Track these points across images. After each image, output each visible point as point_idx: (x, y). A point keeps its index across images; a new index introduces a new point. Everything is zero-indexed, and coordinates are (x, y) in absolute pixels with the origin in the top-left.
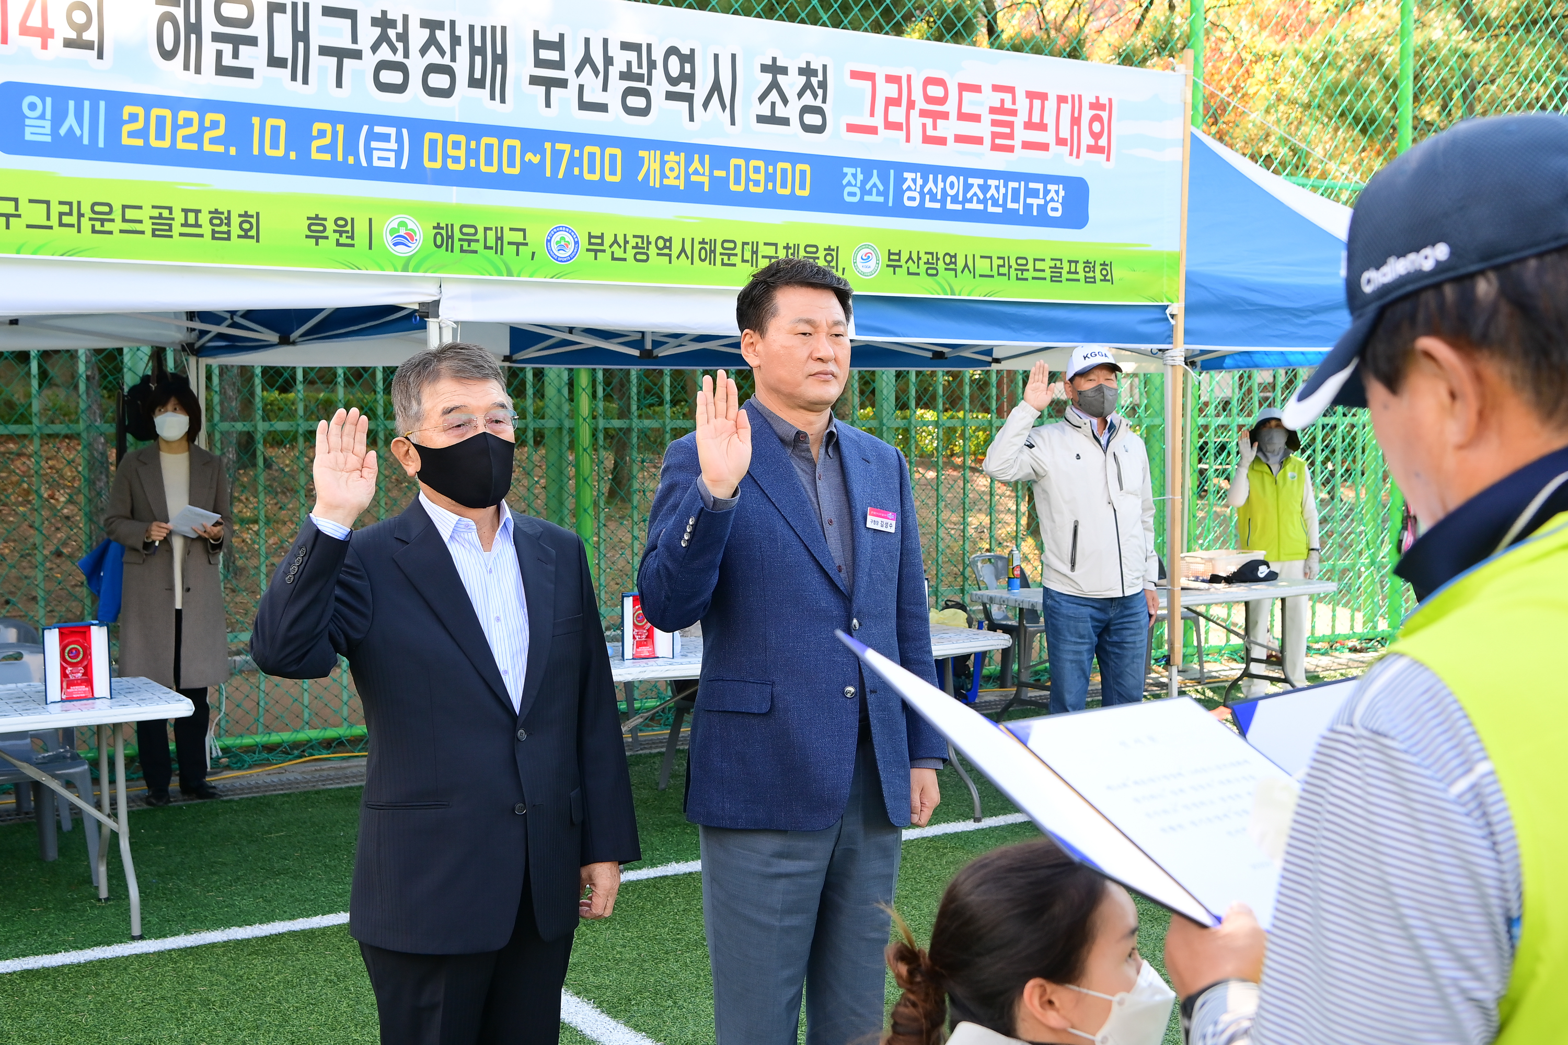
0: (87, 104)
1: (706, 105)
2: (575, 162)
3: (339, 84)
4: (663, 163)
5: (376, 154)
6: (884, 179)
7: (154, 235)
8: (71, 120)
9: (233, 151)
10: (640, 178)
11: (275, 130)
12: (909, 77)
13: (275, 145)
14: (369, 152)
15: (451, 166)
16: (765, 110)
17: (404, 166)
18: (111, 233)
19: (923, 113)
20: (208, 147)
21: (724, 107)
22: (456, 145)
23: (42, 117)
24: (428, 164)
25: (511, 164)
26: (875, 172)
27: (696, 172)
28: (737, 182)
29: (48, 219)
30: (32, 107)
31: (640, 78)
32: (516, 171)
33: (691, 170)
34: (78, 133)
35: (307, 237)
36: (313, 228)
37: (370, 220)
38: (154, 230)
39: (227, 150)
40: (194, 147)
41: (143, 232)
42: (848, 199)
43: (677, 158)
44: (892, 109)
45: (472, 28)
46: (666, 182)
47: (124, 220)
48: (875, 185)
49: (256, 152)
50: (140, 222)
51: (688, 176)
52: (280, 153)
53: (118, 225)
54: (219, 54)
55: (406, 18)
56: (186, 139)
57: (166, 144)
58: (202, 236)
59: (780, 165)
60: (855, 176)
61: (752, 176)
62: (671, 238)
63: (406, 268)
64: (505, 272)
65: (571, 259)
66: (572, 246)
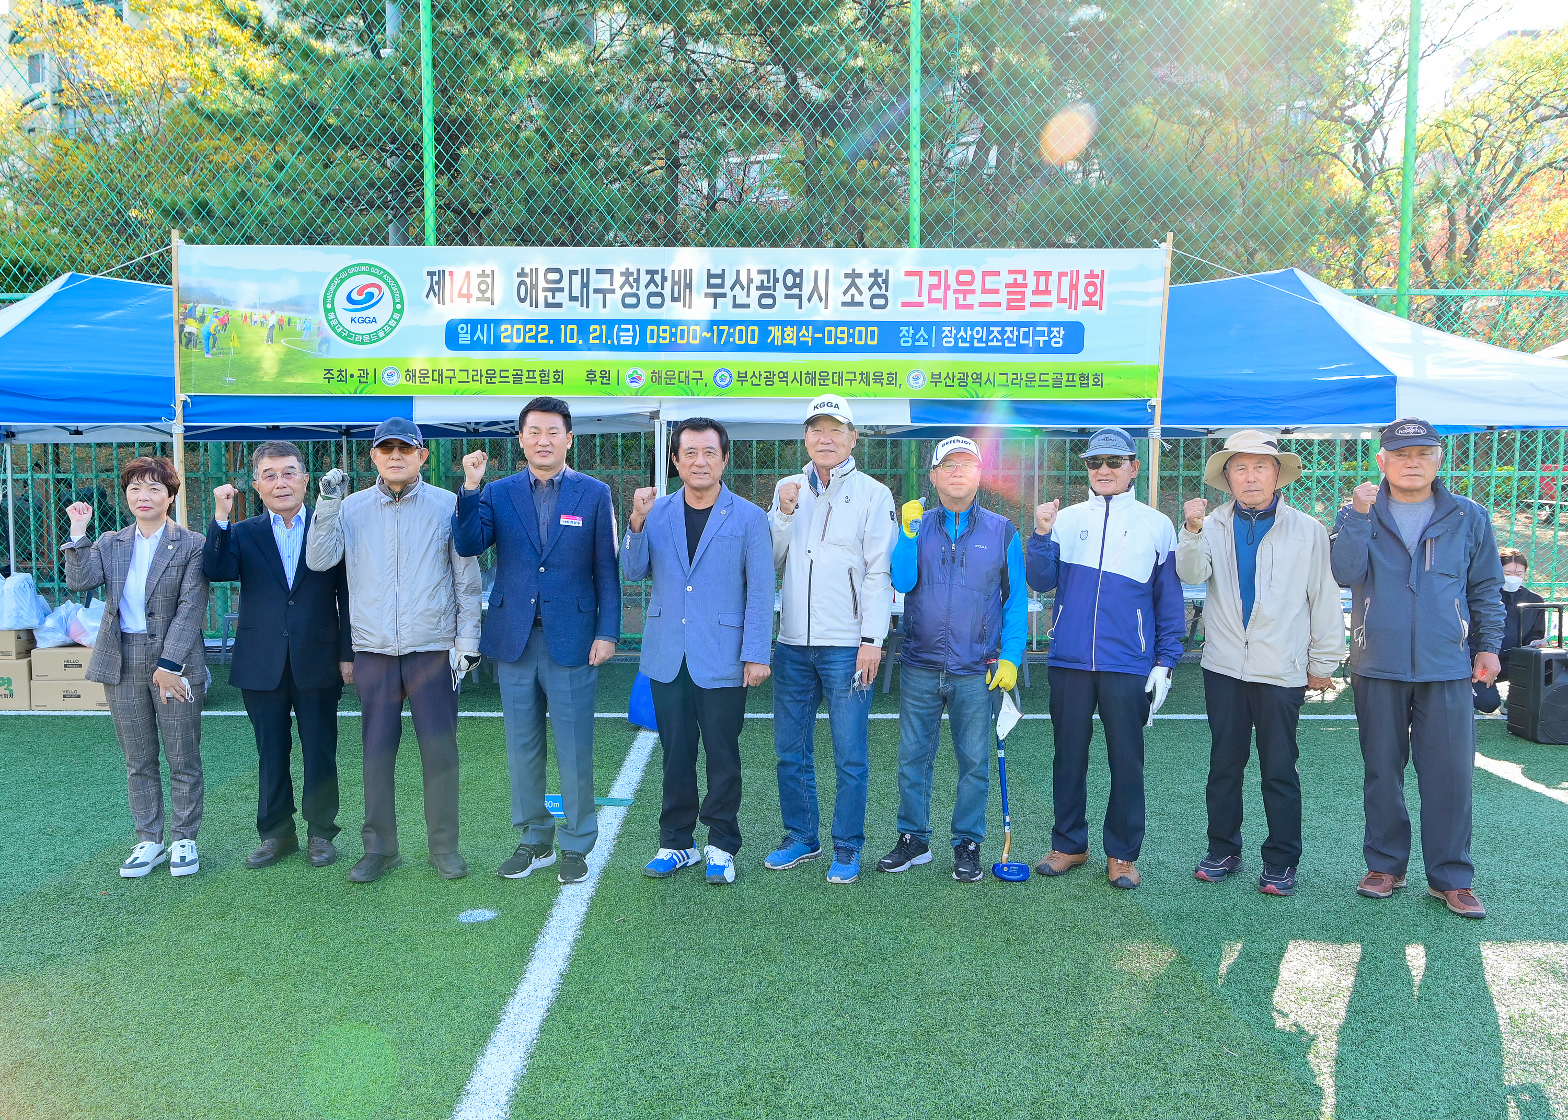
0: (486, 325)
1: (809, 300)
2: (730, 334)
3: (604, 307)
4: (783, 332)
5: (622, 338)
6: (929, 332)
7: (514, 383)
8: (479, 333)
9: (552, 342)
10: (769, 341)
11: (572, 330)
12: (946, 271)
13: (572, 338)
14: (618, 337)
15: (662, 341)
16: (848, 299)
17: (636, 343)
18: (495, 383)
19: (956, 291)
20: (540, 341)
21: (821, 300)
22: (664, 331)
23: (466, 333)
24: (649, 341)
25: (695, 339)
26: (922, 328)
27: (804, 336)
28: (829, 339)
29: (468, 378)
30: (462, 329)
31: (769, 288)
32: (697, 342)
33: (800, 335)
34: (482, 339)
35: (589, 380)
36: (589, 376)
37: (619, 371)
38: (514, 381)
39: (549, 341)
40: (533, 341)
41: (509, 382)
42: (903, 344)
43: (791, 329)
44: (933, 291)
45: (673, 272)
46: (785, 342)
47: (500, 377)
48: (922, 335)
49: (563, 341)
50: (508, 377)
51: (798, 338)
52: (574, 341)
53: (498, 379)
54: (546, 297)
56: (530, 338)
57: (521, 341)
58: (536, 382)
59: (858, 328)
60: (908, 331)
61: (839, 335)
62: (787, 372)
63: (637, 394)
64: (690, 393)
65: (728, 385)
66: (728, 378)
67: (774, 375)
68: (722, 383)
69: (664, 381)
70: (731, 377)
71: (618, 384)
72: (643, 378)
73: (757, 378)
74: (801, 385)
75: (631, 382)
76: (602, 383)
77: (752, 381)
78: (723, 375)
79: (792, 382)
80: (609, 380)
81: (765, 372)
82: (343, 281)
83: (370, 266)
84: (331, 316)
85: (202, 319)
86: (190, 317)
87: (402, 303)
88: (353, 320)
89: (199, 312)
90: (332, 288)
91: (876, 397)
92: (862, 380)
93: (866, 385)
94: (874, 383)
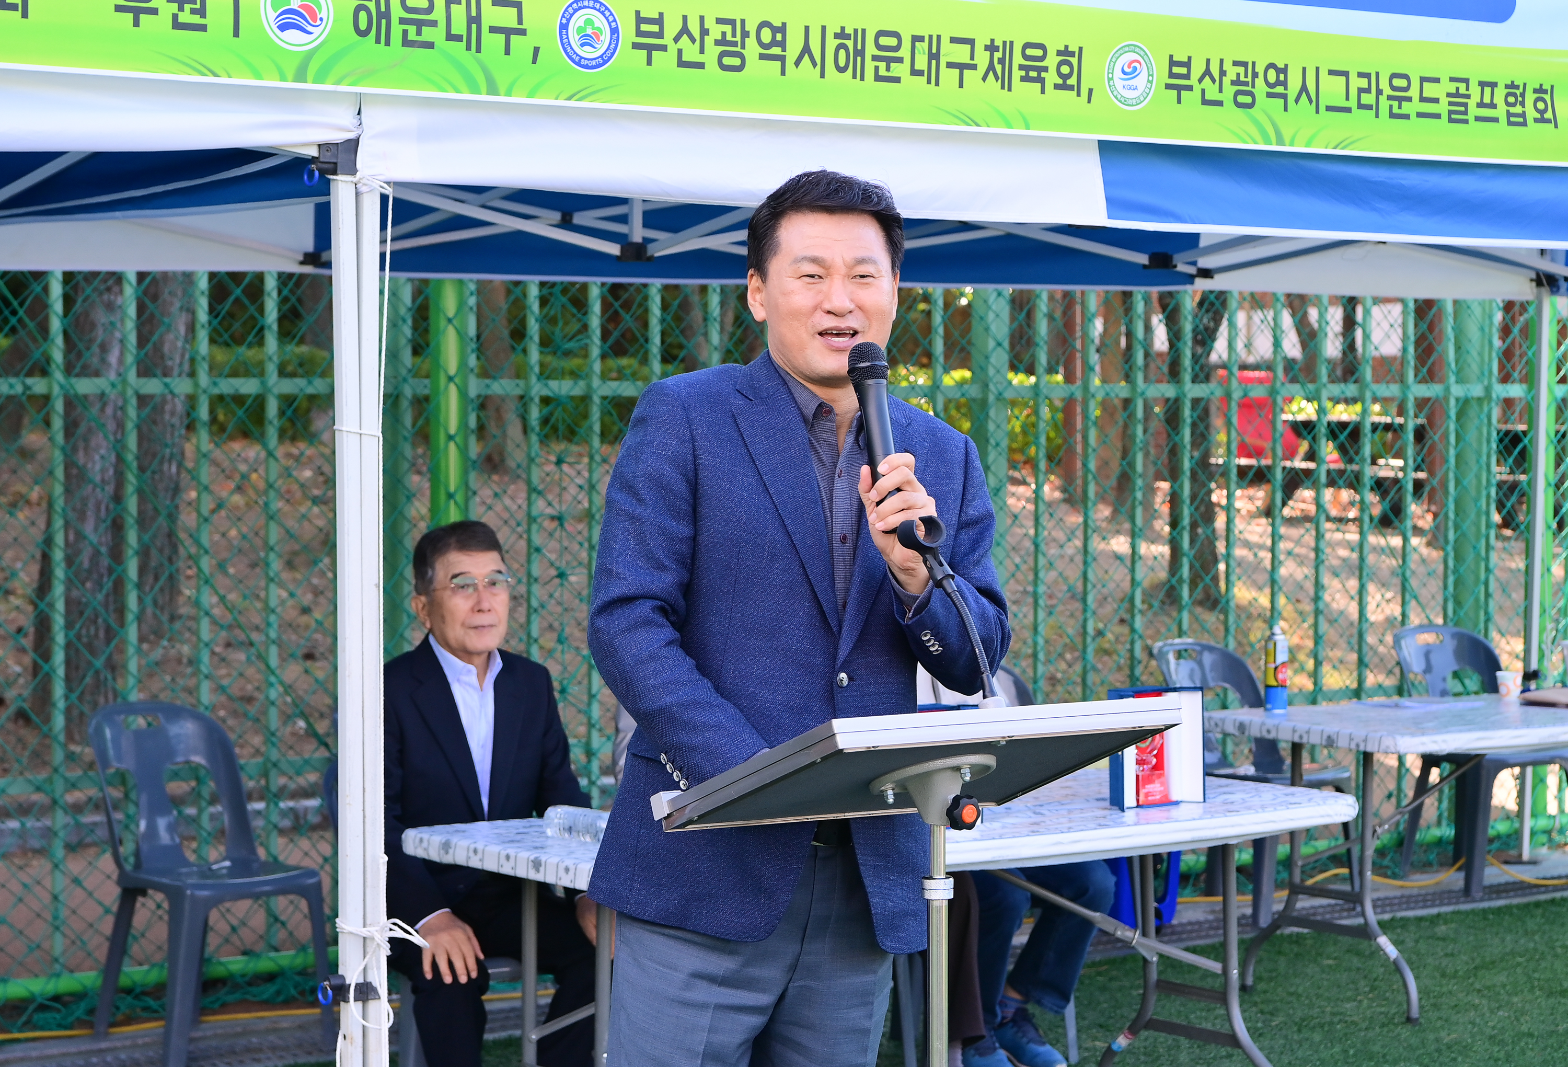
35: (119, 9)
62: (784, 24)
63: (301, 75)
64: (483, 86)
65: (605, 62)
66: (606, 36)
67: (745, 34)
68: (587, 53)
69: (397, 30)
70: (615, 31)
71: (236, 34)
72: (323, 14)
73: (693, 40)
74: (822, 75)
75: (283, 27)
76: (177, 25)
77: (680, 52)
78: (589, 22)
79: (797, 63)
80: (202, 12)
81: (720, 21)
91: (1028, 128)
92: (991, 67)
93: (1003, 88)
94: (1023, 79)
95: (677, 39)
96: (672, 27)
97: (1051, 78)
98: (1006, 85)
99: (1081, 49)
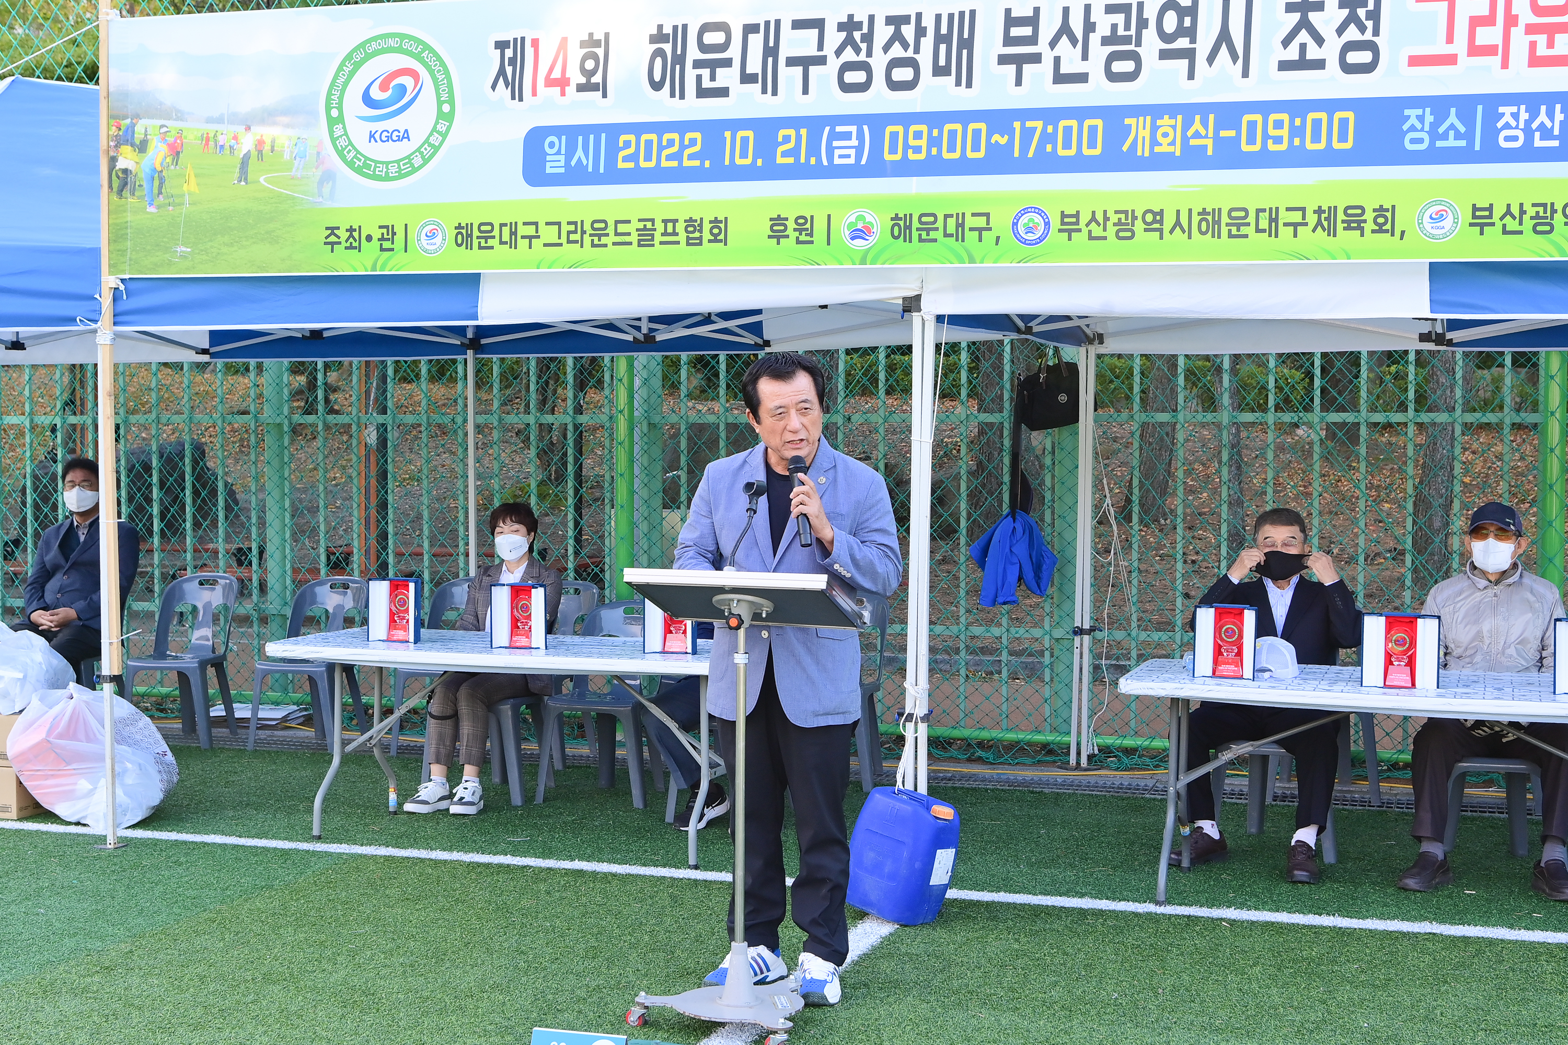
0: (592, 137)
1: (1211, 59)
2: (1047, 138)
3: (805, 91)
4: (1154, 129)
5: (837, 152)
6: (1467, 118)
7: (639, 245)
8: (580, 153)
9: (707, 164)
10: (1125, 148)
11: (745, 140)
13: (744, 155)
14: (830, 151)
15: (912, 156)
16: (1292, 53)
17: (863, 162)
18: (606, 246)
19: (1531, 29)
20: (687, 163)
21: (1235, 58)
22: (918, 135)
23: (558, 153)
24: (888, 157)
25: (976, 148)
26: (1453, 110)
27: (1197, 135)
28: (1251, 140)
29: (559, 238)
30: (552, 145)
31: (1126, 40)
32: (981, 155)
33: (1190, 133)
34: (585, 162)
35: (770, 237)
36: (775, 228)
37: (829, 216)
38: (639, 241)
39: (703, 163)
40: (674, 164)
41: (630, 244)
42: (1409, 147)
43: (1172, 122)
44: (1480, 30)
45: (938, 17)
46: (1157, 149)
47: (617, 234)
48: (1452, 127)
49: (727, 163)
50: (629, 234)
51: (1185, 139)
52: (748, 161)
53: (613, 238)
54: (699, 78)
55: (871, 18)
56: (669, 158)
57: (652, 164)
58: (678, 243)
59: (1311, 116)
60: (1421, 119)
61: (1272, 132)
62: (1162, 210)
63: (863, 261)
64: (966, 259)
65: (1041, 241)
66: (1041, 227)
67: (1135, 218)
68: (1030, 237)
69: (915, 235)
70: (1047, 224)
71: (829, 244)
72: (875, 230)
73: (1099, 224)
74: (1190, 237)
75: (853, 239)
76: (798, 242)
77: (1090, 232)
78: (1031, 220)
79: (1171, 232)
80: (811, 235)
81: (1117, 212)
82: (357, 66)
83: (402, 36)
84: (338, 132)
85: (142, 147)
86: (126, 142)
87: (451, 101)
88: (372, 136)
89: (139, 135)
90: (340, 81)
91: (1349, 258)
92: (1319, 223)
93: (1329, 235)
94: (1345, 229)
95: (1087, 225)
96: (1085, 218)
97: (1369, 226)
98: (1332, 232)
99: (1393, 207)
